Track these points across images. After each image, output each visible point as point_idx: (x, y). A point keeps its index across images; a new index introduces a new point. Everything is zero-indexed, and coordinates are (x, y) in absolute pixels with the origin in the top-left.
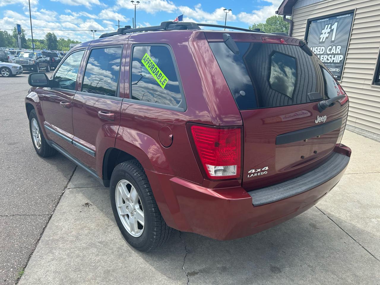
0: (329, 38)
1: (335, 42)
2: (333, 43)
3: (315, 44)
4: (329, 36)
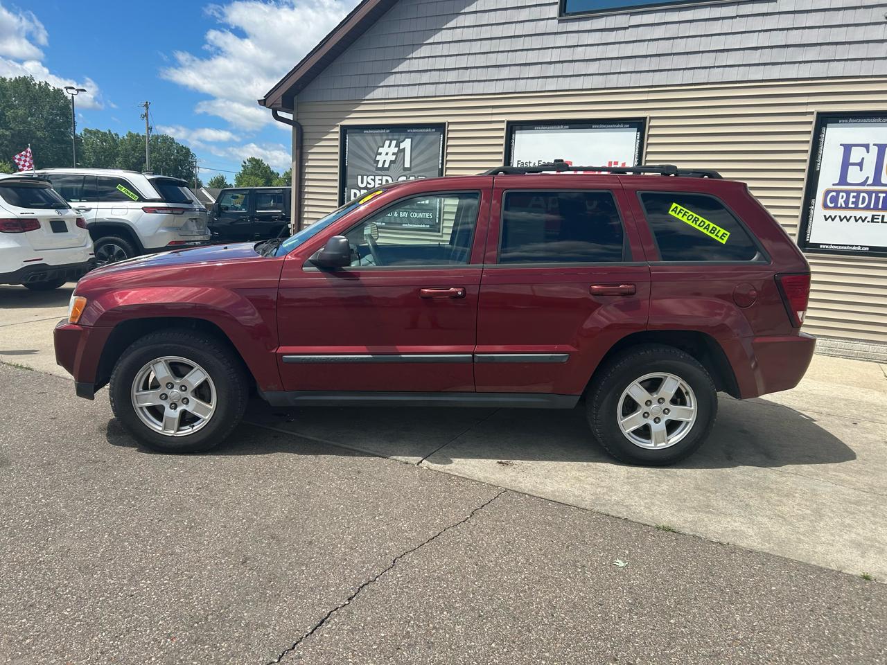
0: (397, 163)
1: (412, 170)
2: (408, 172)
3: (369, 171)
4: (396, 159)
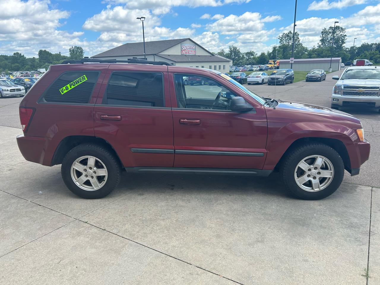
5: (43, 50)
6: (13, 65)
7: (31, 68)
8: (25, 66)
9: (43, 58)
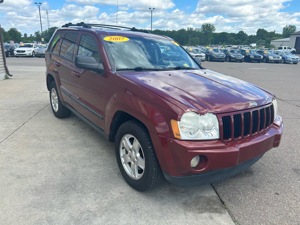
5: (261, 29)
6: (236, 40)
7: (247, 43)
8: (244, 42)
9: (259, 35)
